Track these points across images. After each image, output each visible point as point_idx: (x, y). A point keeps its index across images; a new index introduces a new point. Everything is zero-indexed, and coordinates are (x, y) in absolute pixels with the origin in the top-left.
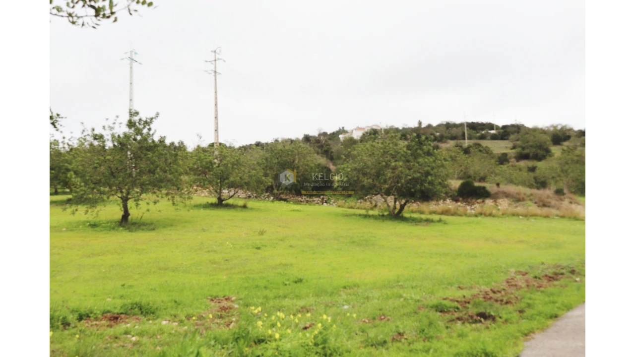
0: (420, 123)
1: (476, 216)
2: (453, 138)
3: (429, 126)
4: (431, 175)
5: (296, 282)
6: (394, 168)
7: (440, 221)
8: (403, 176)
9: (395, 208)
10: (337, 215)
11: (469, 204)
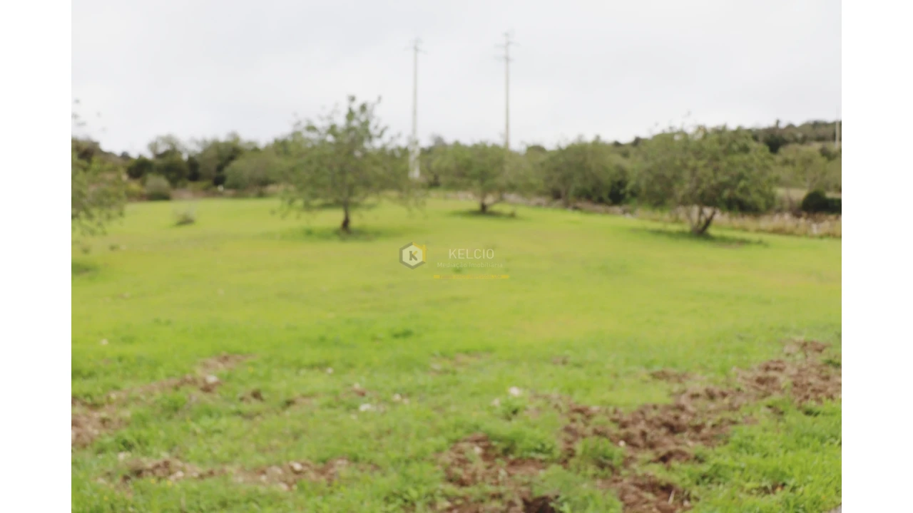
0: (778, 122)
1: (821, 237)
2: (820, 139)
3: (791, 126)
4: (747, 179)
5: (396, 336)
6: (694, 170)
7: (760, 242)
8: (705, 179)
9: (699, 222)
10: (634, 231)
11: (816, 221)
